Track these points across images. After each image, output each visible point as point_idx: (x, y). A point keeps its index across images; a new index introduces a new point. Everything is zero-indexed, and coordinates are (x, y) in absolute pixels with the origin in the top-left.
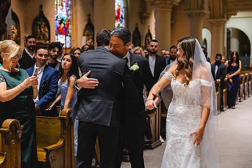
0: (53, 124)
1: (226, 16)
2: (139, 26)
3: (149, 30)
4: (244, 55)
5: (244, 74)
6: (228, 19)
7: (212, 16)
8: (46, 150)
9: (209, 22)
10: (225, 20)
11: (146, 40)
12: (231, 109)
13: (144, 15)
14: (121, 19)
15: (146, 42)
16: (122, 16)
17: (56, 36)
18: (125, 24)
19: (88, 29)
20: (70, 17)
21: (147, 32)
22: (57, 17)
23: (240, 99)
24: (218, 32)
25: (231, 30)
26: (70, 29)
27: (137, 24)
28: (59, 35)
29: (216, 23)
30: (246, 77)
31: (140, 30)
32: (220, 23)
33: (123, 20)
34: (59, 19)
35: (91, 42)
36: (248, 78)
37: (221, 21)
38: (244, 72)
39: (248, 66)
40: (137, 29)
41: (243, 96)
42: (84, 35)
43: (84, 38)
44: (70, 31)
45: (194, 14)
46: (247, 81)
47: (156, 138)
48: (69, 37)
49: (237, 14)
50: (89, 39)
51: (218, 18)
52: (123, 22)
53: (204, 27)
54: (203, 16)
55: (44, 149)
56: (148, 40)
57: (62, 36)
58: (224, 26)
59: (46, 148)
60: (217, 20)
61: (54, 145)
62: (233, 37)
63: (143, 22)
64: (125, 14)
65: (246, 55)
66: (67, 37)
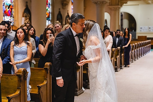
0: (12, 79)
1: (120, 4)
2: (61, 10)
3: (68, 13)
4: (132, 31)
5: (135, 43)
6: (121, 6)
7: (111, 4)
8: (8, 98)
9: (109, 8)
10: (120, 6)
11: (66, 20)
12: (127, 68)
13: (65, 3)
14: (48, 5)
15: (66, 21)
16: (49, 3)
17: (3, 17)
18: (52, 9)
19: (25, 12)
20: (13, 4)
21: (66, 14)
22: (4, 4)
23: (132, 61)
24: (115, 15)
25: (123, 13)
26: (13, 12)
27: (60, 9)
28: (5, 16)
29: (113, 8)
30: (136, 45)
31: (62, 13)
32: (116, 9)
33: (50, 6)
34: (5, 5)
35: (28, 21)
36: (137, 46)
37: (117, 7)
38: (134, 42)
39: (135, 38)
40: (60, 12)
41: (134, 58)
42: (23, 16)
43: (24, 19)
44: (13, 13)
45: (99, 2)
46: (136, 48)
47: (80, 88)
48: (13, 18)
49: (128, 2)
50: (26, 19)
51: (114, 5)
52: (50, 8)
53: (106, 12)
54: (105, 4)
55: (7, 97)
56: (68, 20)
57: (7, 17)
58: (119, 10)
59: (8, 96)
60: (114, 7)
61: (13, 94)
62: (124, 18)
63: (64, 8)
64: (51, 2)
65: (133, 31)
66: (11, 18)
